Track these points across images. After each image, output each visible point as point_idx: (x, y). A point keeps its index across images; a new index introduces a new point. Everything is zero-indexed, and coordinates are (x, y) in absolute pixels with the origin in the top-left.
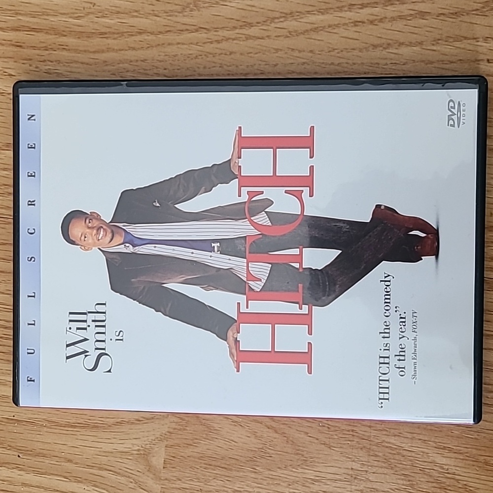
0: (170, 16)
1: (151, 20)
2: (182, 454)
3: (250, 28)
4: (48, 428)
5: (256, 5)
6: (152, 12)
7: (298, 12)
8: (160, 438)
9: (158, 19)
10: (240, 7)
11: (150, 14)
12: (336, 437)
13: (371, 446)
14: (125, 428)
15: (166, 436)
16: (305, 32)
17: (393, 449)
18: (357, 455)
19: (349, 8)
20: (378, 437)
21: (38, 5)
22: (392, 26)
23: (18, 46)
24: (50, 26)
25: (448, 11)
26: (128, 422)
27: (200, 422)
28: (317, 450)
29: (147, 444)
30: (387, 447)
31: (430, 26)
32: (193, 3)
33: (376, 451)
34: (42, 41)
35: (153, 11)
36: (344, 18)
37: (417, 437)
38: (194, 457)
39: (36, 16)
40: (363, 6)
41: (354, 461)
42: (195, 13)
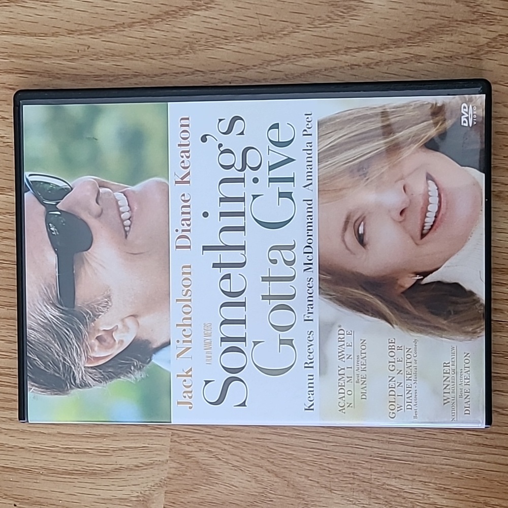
0: (165, 58)
1: (147, 63)
2: (183, 500)
3: (246, 71)
4: (45, 475)
5: (252, 48)
6: (147, 55)
7: (294, 55)
8: (160, 484)
9: (154, 61)
10: (236, 50)
11: (145, 56)
12: (337, 480)
13: (372, 489)
14: (124, 474)
15: (165, 482)
16: (301, 75)
17: (394, 491)
18: (358, 498)
19: (345, 52)
20: (379, 479)
21: (31, 48)
22: (387, 69)
23: (11, 89)
24: (43, 68)
25: (443, 55)
26: (126, 468)
27: (200, 467)
28: (318, 494)
29: (146, 490)
30: (388, 490)
31: (426, 69)
32: (189, 46)
33: (377, 494)
34: (36, 83)
35: (149, 53)
36: (341, 61)
37: (417, 479)
38: (195, 503)
39: (30, 58)
40: (359, 49)
41: (354, 504)
42: (191, 56)
